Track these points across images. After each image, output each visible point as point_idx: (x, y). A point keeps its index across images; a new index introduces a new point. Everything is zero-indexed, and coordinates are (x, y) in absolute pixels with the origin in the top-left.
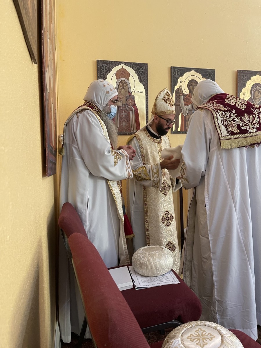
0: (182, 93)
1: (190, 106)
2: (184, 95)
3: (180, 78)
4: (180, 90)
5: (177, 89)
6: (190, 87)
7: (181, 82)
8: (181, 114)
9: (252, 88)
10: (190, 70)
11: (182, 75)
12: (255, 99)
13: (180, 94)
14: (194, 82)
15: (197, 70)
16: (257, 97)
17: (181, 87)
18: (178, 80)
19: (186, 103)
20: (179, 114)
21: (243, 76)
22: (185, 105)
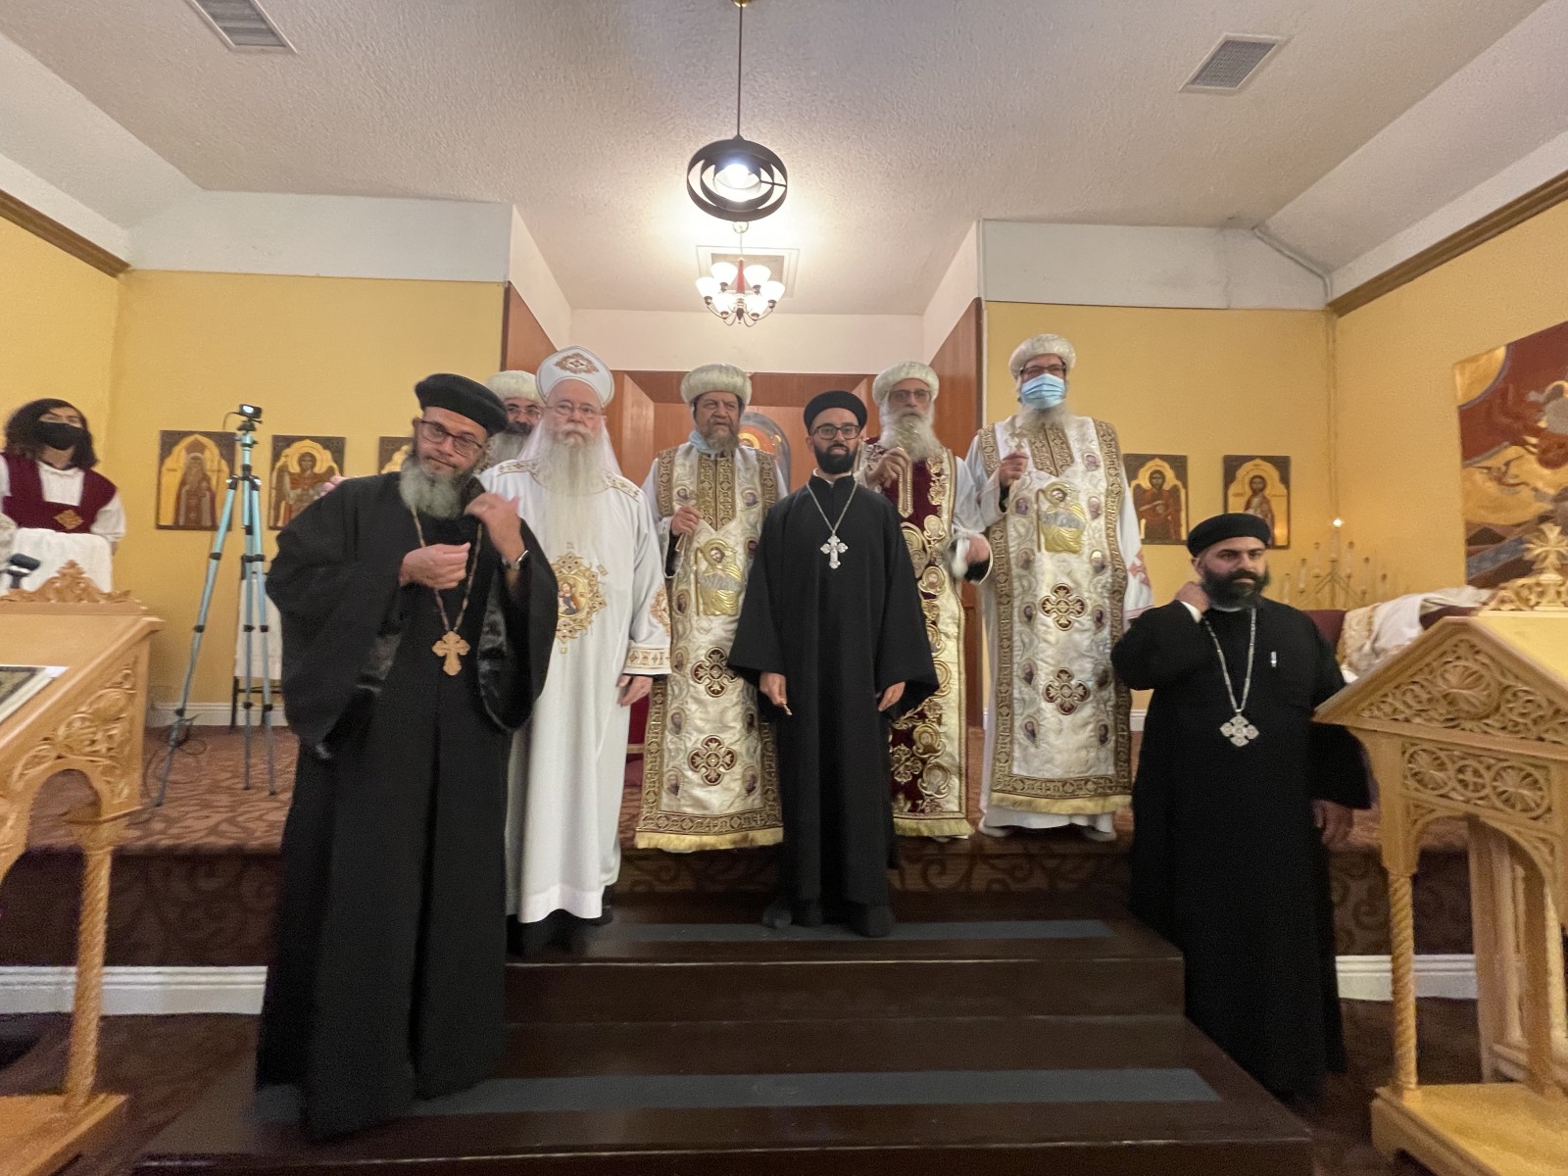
0: (289, 471)
3: (287, 451)
4: (285, 467)
5: (281, 467)
6: (301, 462)
8: (284, 502)
10: (302, 438)
11: (288, 445)
13: (285, 474)
14: (309, 457)
15: (314, 439)
17: (286, 464)
19: (294, 486)
21: (387, 445)
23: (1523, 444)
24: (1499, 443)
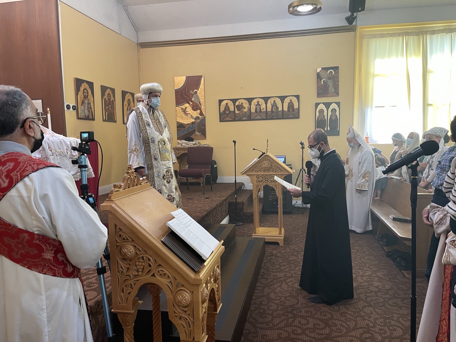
23: (189, 104)
24: (184, 102)
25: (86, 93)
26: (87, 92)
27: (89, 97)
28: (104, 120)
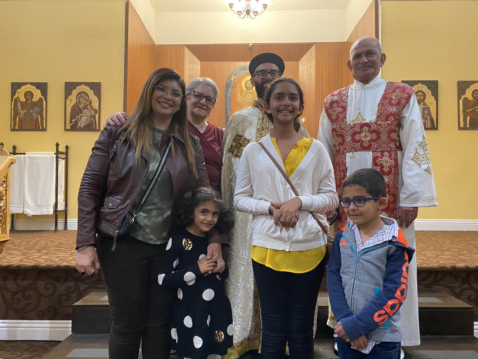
0: (20, 101)
1: (25, 110)
2: (21, 102)
4: (18, 99)
5: (16, 99)
6: (26, 96)
7: (18, 93)
8: (18, 117)
9: (77, 95)
10: (26, 84)
11: (19, 88)
12: (80, 104)
13: (18, 102)
14: (30, 93)
15: (32, 84)
16: (82, 102)
17: (19, 97)
18: (16, 91)
19: (23, 108)
20: (17, 117)
21: (69, 86)
22: (22, 109)
25: (422, 96)
26: (423, 94)
27: (425, 101)
28: (460, 128)
